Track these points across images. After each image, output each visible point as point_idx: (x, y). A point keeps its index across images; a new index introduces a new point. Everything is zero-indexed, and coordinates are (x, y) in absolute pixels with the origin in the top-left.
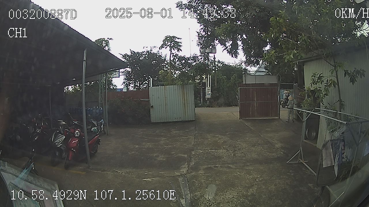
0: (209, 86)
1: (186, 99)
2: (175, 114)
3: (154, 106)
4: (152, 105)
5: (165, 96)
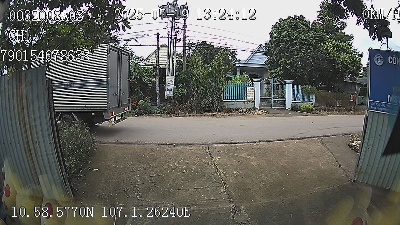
0: (170, 74)
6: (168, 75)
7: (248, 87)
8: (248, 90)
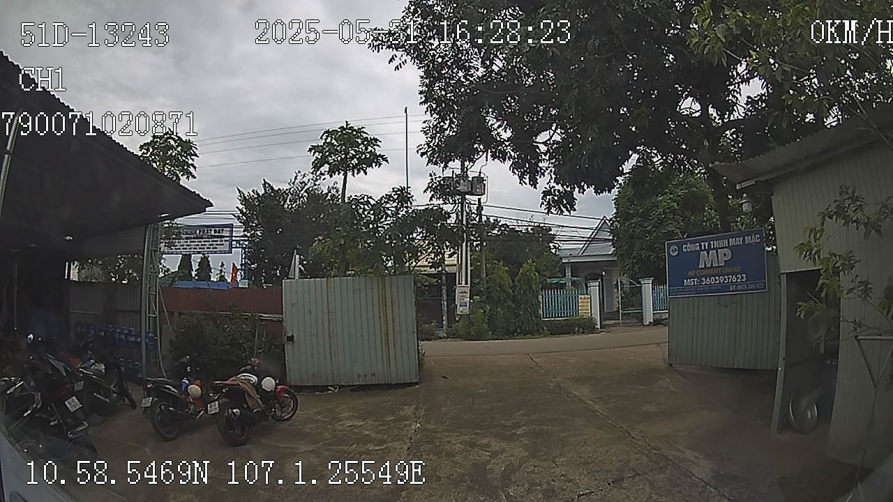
0: (463, 282)
6: (459, 284)
7: (580, 296)
8: (580, 301)
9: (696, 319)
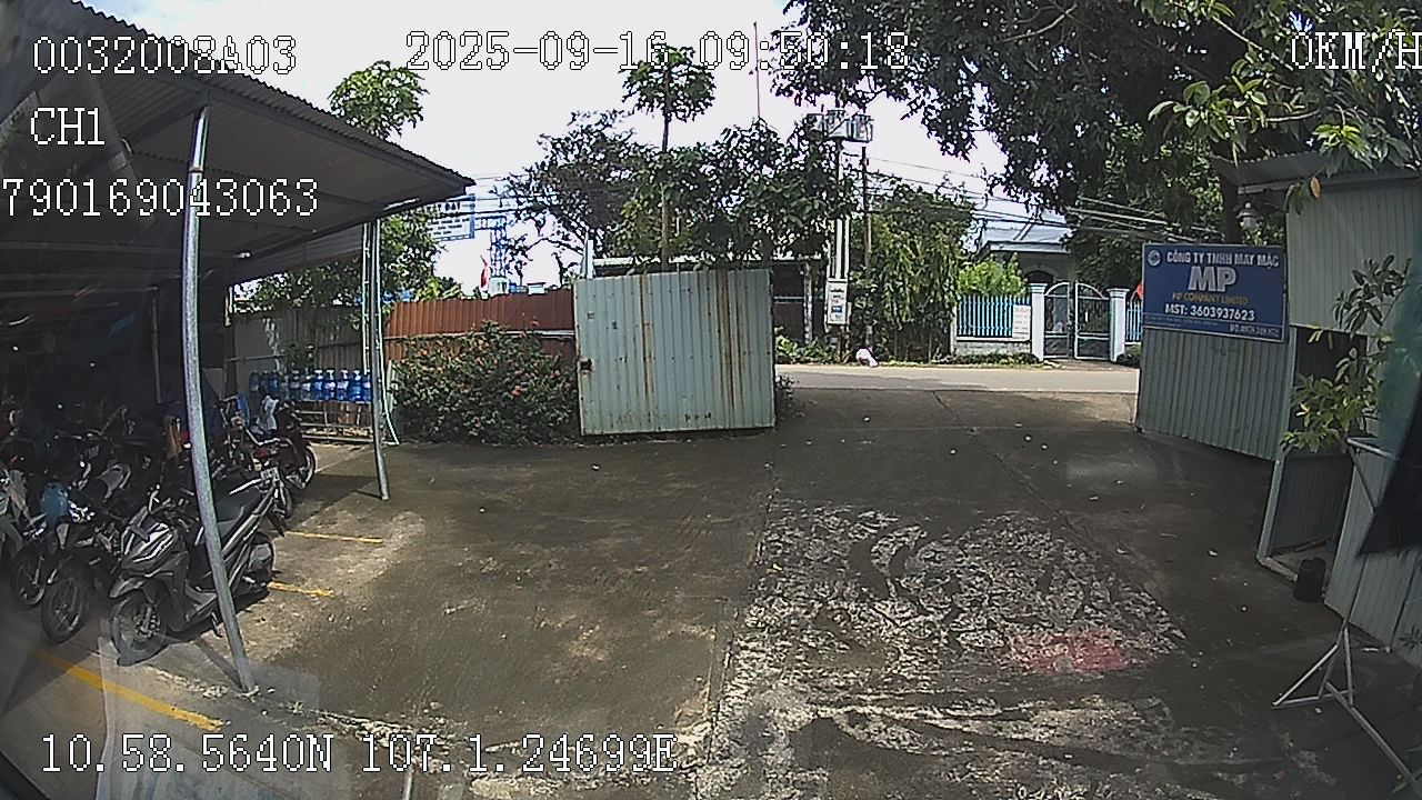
0: (838, 275)
1: (734, 332)
2: (684, 397)
3: (593, 364)
4: (586, 360)
5: (643, 321)
6: (831, 276)
9: (1179, 366)
